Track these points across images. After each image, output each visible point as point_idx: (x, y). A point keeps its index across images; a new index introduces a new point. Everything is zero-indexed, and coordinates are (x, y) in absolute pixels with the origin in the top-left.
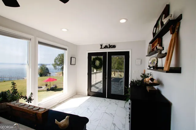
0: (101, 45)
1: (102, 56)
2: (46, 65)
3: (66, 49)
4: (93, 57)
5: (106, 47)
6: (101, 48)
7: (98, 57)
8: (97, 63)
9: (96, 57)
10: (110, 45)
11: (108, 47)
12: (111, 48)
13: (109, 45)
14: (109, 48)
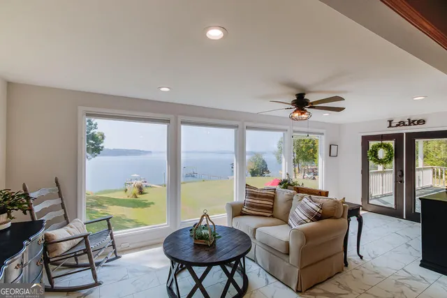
0: (390, 122)
1: (393, 142)
2: (263, 153)
3: (323, 134)
4: (372, 144)
5: (401, 124)
6: (390, 126)
7: (384, 142)
8: (382, 153)
9: (380, 142)
10: (412, 119)
11: (407, 123)
12: (415, 125)
13: (409, 120)
14: (410, 125)
